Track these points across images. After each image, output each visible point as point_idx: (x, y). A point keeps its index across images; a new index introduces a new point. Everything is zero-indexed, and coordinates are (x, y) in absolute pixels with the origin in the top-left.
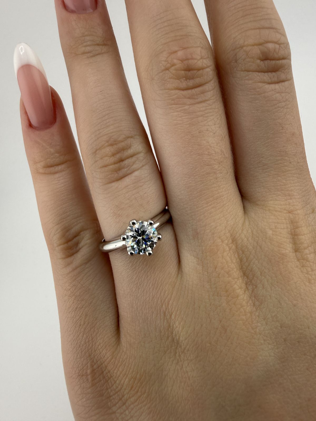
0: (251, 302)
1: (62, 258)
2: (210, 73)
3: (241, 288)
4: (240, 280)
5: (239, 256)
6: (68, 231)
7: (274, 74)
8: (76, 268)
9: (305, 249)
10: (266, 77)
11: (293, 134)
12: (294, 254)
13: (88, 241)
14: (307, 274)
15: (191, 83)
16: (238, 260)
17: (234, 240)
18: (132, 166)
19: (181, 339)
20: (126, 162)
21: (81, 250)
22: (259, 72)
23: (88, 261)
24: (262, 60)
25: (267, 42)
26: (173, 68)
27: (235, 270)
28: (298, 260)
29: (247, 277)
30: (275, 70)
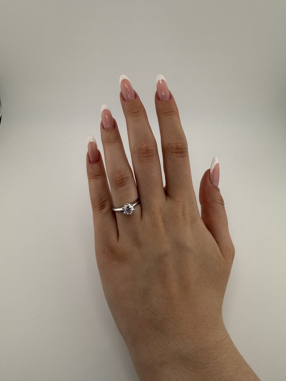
0: (164, 230)
1: (99, 210)
3: (161, 226)
4: (162, 223)
6: (101, 200)
8: (104, 214)
9: (186, 215)
10: (178, 155)
11: (186, 175)
12: (182, 216)
16: (162, 216)
17: (161, 210)
20: (124, 180)
21: (106, 207)
22: (175, 153)
23: (108, 212)
25: (179, 143)
27: (160, 219)
28: (183, 219)
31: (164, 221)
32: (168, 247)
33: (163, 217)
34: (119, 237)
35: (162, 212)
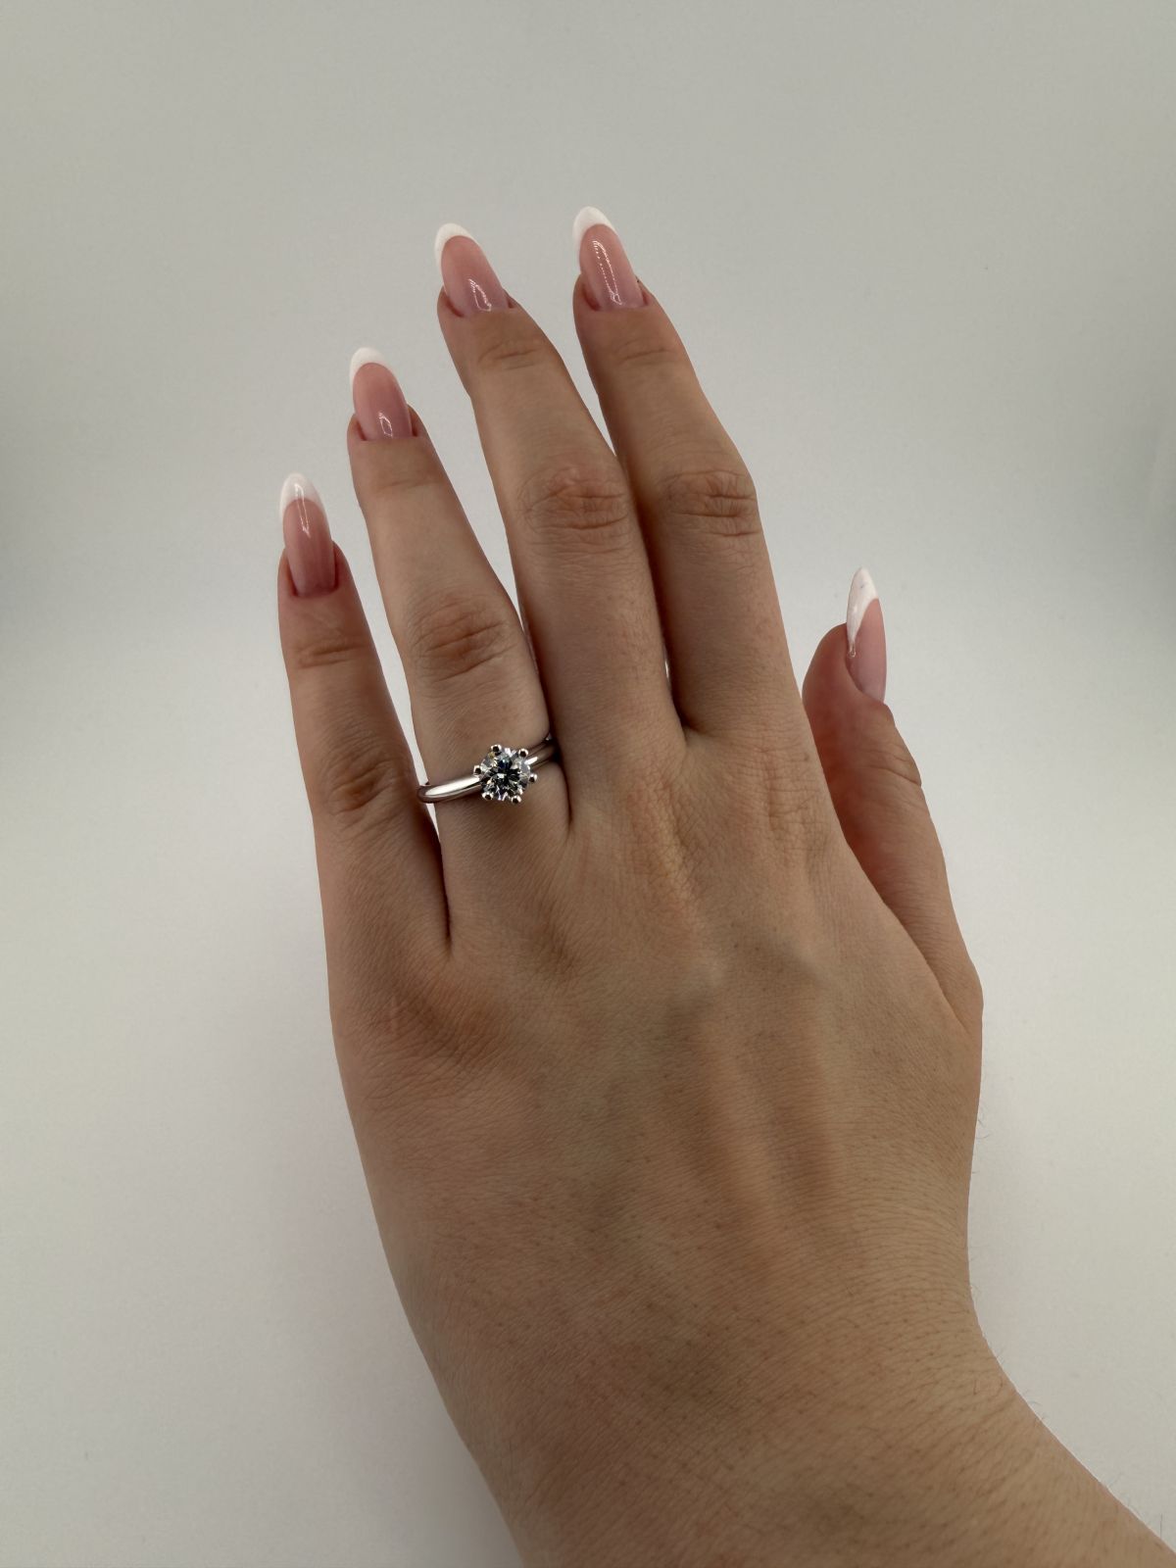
0: (688, 885)
1: (345, 810)
2: (624, 506)
3: (673, 862)
4: (674, 850)
5: (674, 813)
6: (354, 760)
7: (731, 519)
8: (371, 827)
9: (786, 813)
10: (721, 524)
12: (768, 818)
13: (393, 781)
14: (785, 852)
15: (593, 518)
16: (673, 818)
18: (489, 645)
19: (567, 943)
20: (479, 636)
21: (380, 796)
22: (707, 515)
23: (392, 816)
24: (712, 496)
26: (564, 492)
27: (666, 832)
28: (773, 829)
29: (687, 847)
30: (734, 514)
31: (682, 843)
32: (709, 967)
33: (678, 820)
34: (454, 934)
35: (671, 796)
